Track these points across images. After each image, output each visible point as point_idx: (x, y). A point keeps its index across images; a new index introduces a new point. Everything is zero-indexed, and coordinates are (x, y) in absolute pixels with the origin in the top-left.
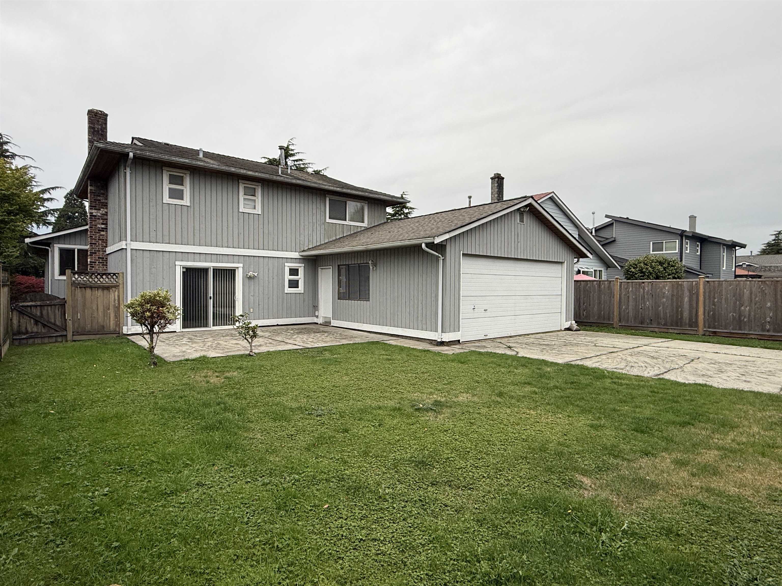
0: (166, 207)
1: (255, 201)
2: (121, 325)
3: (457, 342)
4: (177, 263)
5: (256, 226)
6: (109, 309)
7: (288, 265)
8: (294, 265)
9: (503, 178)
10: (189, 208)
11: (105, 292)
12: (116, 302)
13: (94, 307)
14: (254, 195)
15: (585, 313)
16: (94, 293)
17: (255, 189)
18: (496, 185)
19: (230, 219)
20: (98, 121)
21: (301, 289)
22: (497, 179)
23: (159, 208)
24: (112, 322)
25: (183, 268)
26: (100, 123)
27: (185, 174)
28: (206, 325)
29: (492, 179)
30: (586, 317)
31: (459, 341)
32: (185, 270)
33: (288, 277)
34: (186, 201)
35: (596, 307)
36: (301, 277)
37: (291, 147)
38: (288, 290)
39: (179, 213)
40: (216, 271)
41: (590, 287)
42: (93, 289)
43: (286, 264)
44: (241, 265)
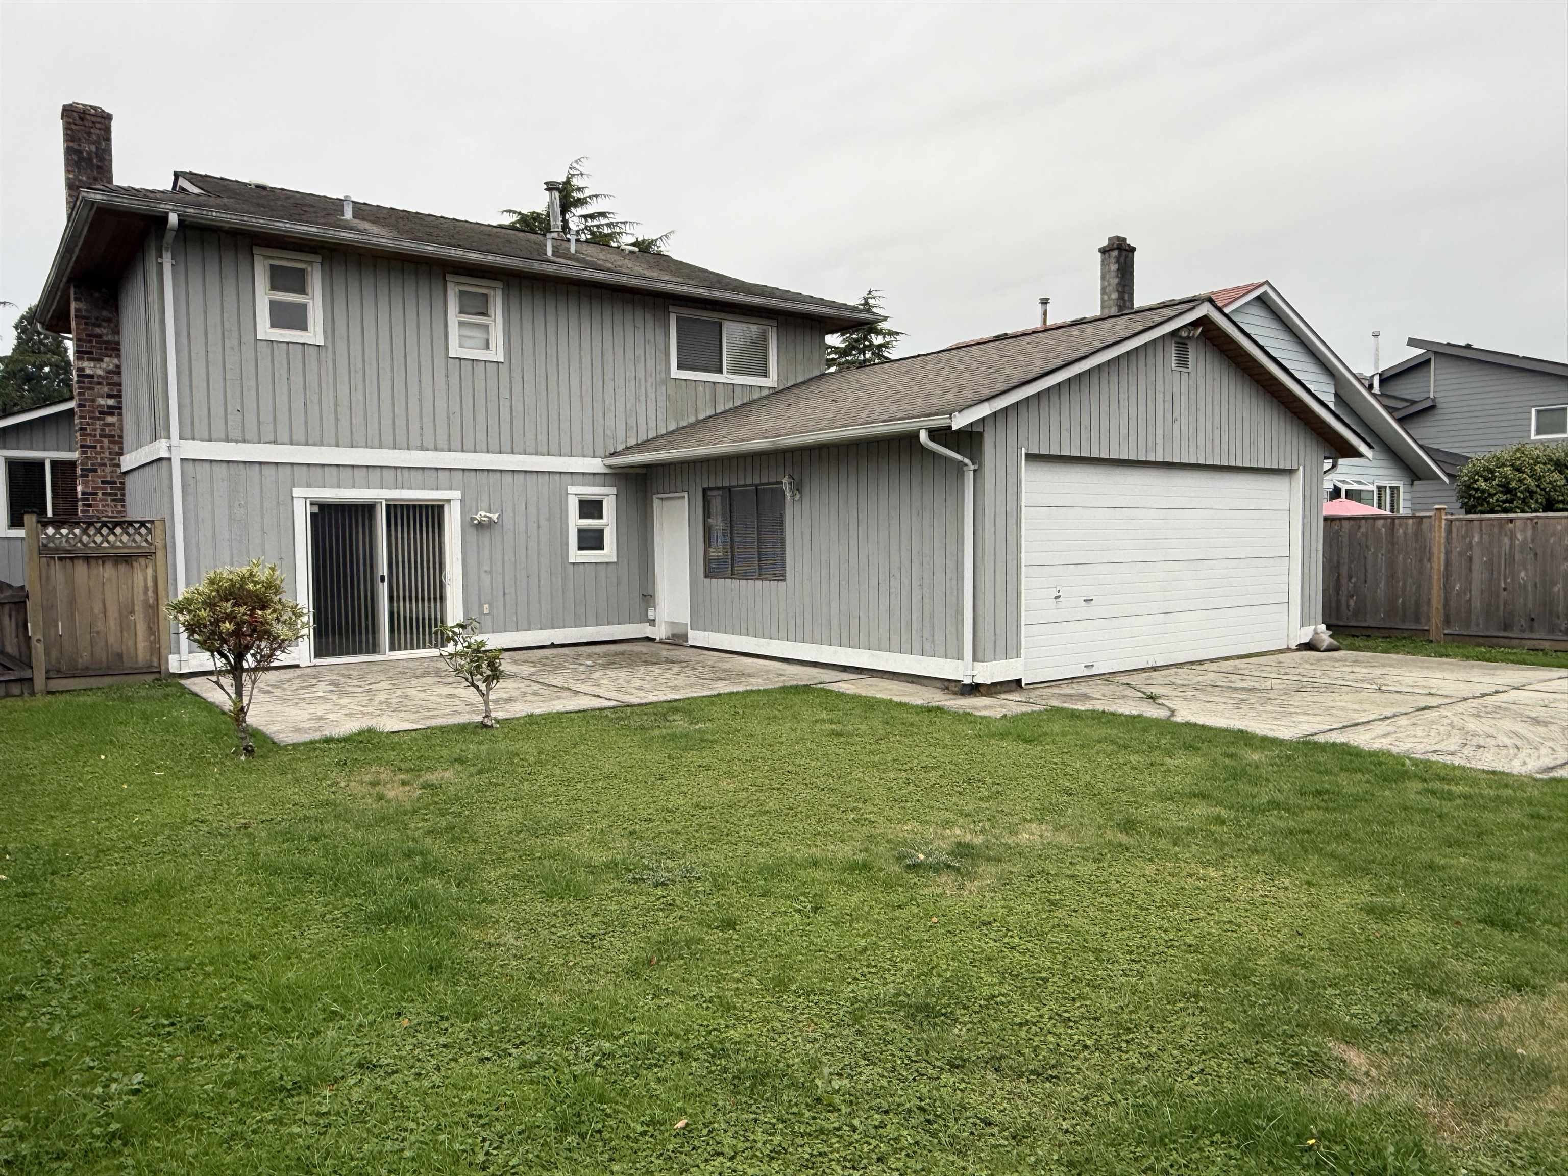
0: (264, 349)
1: (486, 327)
2: (164, 652)
3: (1014, 685)
4: (297, 492)
5: (493, 394)
6: (132, 612)
7: (576, 492)
8: (591, 491)
9: (1133, 250)
10: (323, 351)
11: (123, 568)
12: (150, 593)
13: (97, 608)
14: (485, 314)
15: (1352, 603)
16: (94, 572)
17: (486, 296)
18: (1114, 267)
19: (426, 378)
20: (89, 134)
21: (609, 552)
22: (1115, 253)
23: (249, 354)
24: (142, 645)
25: (312, 504)
26: (94, 137)
27: (310, 263)
28: (374, 649)
29: (1104, 251)
30: (1356, 613)
31: (1019, 682)
32: (316, 509)
33: (575, 522)
34: (315, 334)
35: (1382, 585)
36: (608, 522)
37: (575, 182)
38: (576, 555)
39: (297, 364)
40: (393, 509)
41: (1366, 535)
42: (93, 562)
43: (571, 490)
44: (457, 494)
